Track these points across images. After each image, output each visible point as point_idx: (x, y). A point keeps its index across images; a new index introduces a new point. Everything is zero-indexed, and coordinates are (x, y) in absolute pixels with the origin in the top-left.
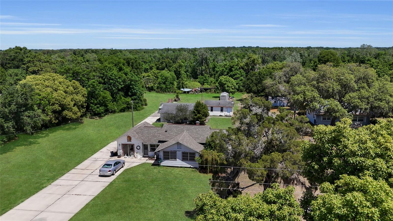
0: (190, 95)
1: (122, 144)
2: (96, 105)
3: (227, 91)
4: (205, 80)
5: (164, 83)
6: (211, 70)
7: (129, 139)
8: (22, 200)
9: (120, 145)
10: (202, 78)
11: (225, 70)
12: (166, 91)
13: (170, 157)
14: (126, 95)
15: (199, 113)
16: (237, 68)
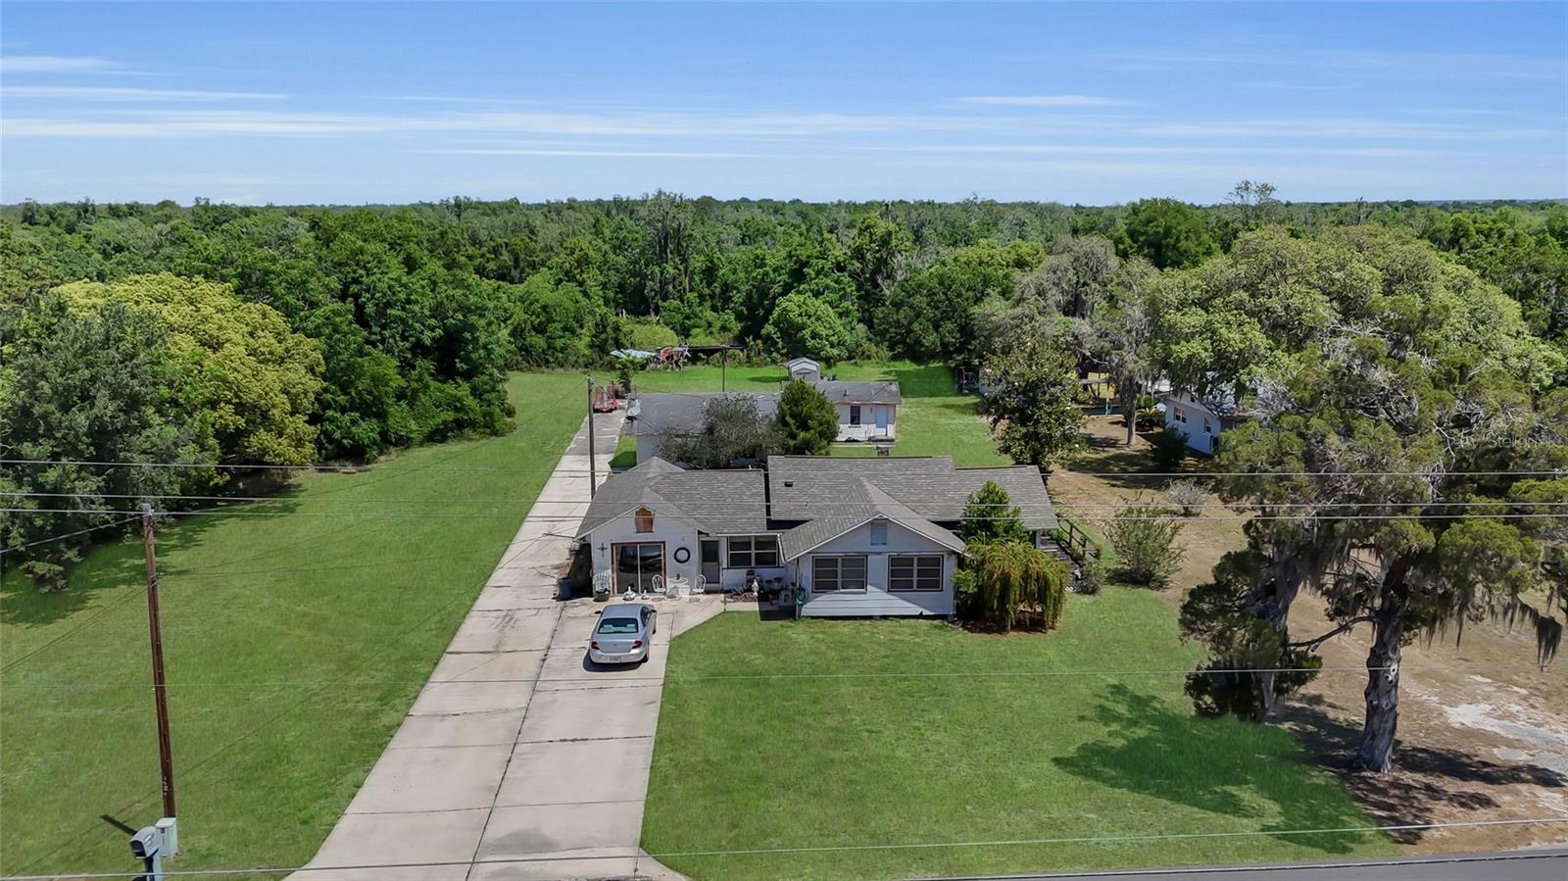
0: (653, 375)
1: (612, 544)
2: (343, 410)
3: (815, 355)
4: (688, 318)
5: (540, 329)
6: (697, 279)
7: (645, 519)
8: (350, 778)
9: (603, 549)
10: (678, 310)
11: (772, 276)
12: (547, 362)
13: (839, 580)
14: (446, 372)
15: (805, 427)
16: (823, 268)
